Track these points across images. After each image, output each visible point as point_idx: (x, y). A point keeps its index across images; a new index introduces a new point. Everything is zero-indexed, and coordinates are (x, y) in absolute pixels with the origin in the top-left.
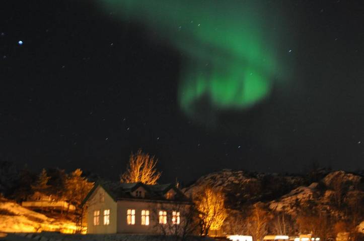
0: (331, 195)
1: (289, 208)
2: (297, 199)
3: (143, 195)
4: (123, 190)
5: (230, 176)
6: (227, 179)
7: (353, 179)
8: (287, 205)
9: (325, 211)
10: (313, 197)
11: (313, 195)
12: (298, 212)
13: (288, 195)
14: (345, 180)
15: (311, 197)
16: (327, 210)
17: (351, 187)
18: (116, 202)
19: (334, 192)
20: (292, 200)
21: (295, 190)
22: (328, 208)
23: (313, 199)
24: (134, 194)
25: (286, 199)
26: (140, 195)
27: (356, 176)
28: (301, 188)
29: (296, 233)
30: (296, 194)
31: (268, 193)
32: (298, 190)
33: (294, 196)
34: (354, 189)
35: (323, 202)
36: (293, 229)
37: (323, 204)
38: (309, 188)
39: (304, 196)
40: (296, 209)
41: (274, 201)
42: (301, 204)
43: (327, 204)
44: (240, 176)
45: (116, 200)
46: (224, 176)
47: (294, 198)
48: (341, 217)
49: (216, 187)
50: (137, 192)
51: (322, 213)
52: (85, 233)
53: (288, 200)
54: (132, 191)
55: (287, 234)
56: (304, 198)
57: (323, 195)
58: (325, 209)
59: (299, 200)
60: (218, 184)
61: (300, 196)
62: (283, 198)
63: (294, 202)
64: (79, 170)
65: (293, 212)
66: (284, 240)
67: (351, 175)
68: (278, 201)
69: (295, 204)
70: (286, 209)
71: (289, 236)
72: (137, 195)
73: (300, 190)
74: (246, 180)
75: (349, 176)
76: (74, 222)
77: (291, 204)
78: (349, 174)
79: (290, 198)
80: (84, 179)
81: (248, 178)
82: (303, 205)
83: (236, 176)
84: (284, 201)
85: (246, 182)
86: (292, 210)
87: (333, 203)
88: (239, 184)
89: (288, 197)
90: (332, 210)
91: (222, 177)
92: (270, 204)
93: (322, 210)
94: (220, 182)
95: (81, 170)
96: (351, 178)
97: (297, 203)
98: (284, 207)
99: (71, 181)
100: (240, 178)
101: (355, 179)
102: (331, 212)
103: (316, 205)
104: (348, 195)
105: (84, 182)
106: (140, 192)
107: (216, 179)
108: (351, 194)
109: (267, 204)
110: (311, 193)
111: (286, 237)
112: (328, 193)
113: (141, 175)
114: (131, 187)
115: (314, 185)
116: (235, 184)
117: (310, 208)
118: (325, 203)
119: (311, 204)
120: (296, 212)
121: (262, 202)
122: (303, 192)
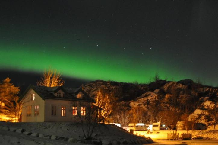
0: (169, 97)
1: (143, 106)
2: (148, 100)
3: (62, 95)
4: (48, 92)
5: (102, 84)
6: (100, 86)
7: (182, 87)
8: (141, 103)
9: (166, 108)
10: (158, 99)
11: (158, 97)
12: (148, 108)
13: (141, 97)
14: (177, 88)
15: (157, 98)
16: (167, 107)
17: (181, 92)
18: (44, 100)
19: (171, 95)
20: (144, 100)
21: (145, 94)
22: (168, 105)
23: (157, 100)
24: (56, 95)
25: (140, 100)
26: (60, 95)
27: (184, 85)
28: (148, 93)
29: (148, 122)
30: (146, 96)
31: (126, 96)
32: (147, 94)
33: (146, 98)
34: (184, 93)
35: (164, 101)
36: (146, 119)
37: (164, 103)
38: (154, 93)
39: (152, 98)
40: (147, 106)
41: (132, 101)
42: (150, 103)
43: (167, 103)
44: (108, 85)
45: (44, 98)
46: (98, 84)
47: (145, 99)
48: (177, 111)
49: (93, 91)
50: (58, 93)
51: (164, 109)
52: (14, 121)
53: (142, 100)
54: (55, 93)
55: (143, 122)
56: (152, 99)
57: (164, 97)
58: (166, 106)
59: (149, 100)
60: (94, 89)
61: (149, 98)
62: (138, 99)
63: (146, 101)
64: (9, 78)
65: (145, 108)
66: (142, 126)
67: (181, 84)
68: (134, 101)
69: (147, 103)
70: (140, 106)
71: (145, 124)
72: (58, 95)
73: (148, 94)
74: (113, 87)
75: (179, 85)
76: (5, 114)
77: (144, 103)
78: (179, 84)
79: (143, 99)
80: (12, 85)
81: (114, 86)
82: (151, 103)
83: (106, 85)
84: (139, 101)
85: (112, 88)
86: (145, 107)
87: (171, 102)
88: (108, 90)
89: (141, 98)
90: (170, 107)
91: (96, 85)
92: (130, 103)
93: (165, 107)
94: (95, 88)
95: (10, 78)
96: (180, 86)
97: (148, 102)
98: (139, 105)
99: (3, 86)
100: (108, 86)
101: (183, 87)
102: (170, 108)
103: (160, 103)
104: (179, 97)
105: (12, 87)
106: (60, 93)
107: (93, 86)
108: (182, 97)
109: (128, 103)
110: (157, 96)
111: (143, 124)
112: (167, 96)
113: (52, 82)
114: (53, 90)
115: (157, 91)
116: (106, 89)
117: (156, 105)
118: (165, 102)
119: (157, 103)
120: (147, 108)
121: (124, 101)
122: (151, 95)
